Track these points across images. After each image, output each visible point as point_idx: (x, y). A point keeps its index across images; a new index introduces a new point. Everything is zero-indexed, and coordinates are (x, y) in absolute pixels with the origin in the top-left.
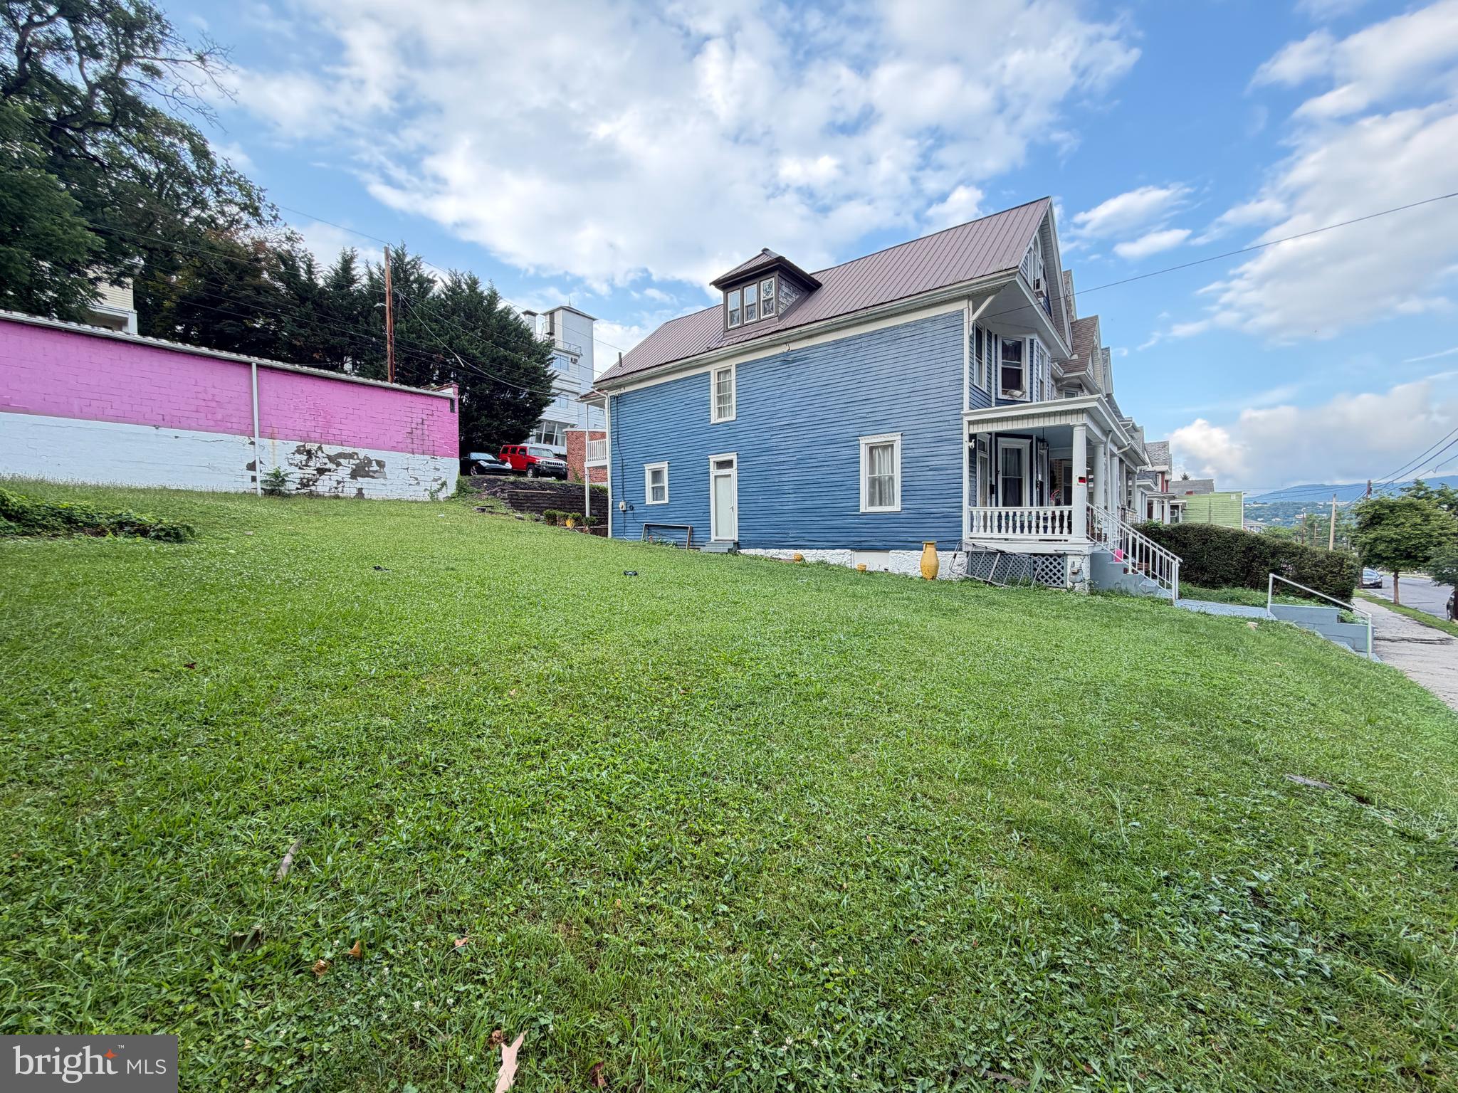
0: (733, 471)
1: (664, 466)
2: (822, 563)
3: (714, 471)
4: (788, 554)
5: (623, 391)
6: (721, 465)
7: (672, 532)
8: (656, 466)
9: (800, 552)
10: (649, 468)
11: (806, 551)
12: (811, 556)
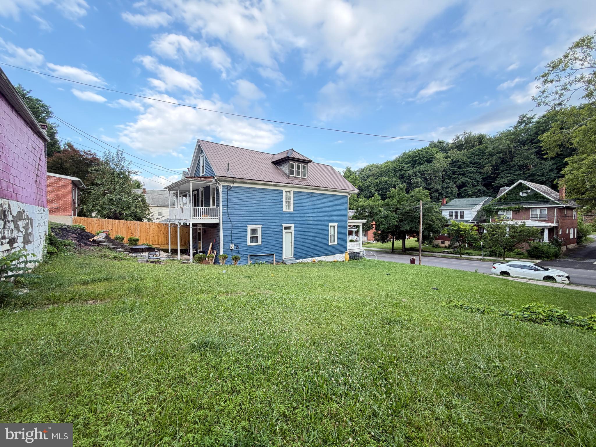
0: (292, 230)
1: (259, 227)
2: (320, 262)
3: (284, 231)
4: (310, 260)
5: (232, 185)
6: (286, 228)
7: (264, 257)
8: (254, 227)
9: (313, 258)
10: (249, 228)
11: (315, 258)
12: (317, 259)
